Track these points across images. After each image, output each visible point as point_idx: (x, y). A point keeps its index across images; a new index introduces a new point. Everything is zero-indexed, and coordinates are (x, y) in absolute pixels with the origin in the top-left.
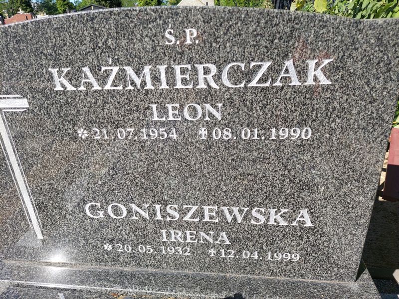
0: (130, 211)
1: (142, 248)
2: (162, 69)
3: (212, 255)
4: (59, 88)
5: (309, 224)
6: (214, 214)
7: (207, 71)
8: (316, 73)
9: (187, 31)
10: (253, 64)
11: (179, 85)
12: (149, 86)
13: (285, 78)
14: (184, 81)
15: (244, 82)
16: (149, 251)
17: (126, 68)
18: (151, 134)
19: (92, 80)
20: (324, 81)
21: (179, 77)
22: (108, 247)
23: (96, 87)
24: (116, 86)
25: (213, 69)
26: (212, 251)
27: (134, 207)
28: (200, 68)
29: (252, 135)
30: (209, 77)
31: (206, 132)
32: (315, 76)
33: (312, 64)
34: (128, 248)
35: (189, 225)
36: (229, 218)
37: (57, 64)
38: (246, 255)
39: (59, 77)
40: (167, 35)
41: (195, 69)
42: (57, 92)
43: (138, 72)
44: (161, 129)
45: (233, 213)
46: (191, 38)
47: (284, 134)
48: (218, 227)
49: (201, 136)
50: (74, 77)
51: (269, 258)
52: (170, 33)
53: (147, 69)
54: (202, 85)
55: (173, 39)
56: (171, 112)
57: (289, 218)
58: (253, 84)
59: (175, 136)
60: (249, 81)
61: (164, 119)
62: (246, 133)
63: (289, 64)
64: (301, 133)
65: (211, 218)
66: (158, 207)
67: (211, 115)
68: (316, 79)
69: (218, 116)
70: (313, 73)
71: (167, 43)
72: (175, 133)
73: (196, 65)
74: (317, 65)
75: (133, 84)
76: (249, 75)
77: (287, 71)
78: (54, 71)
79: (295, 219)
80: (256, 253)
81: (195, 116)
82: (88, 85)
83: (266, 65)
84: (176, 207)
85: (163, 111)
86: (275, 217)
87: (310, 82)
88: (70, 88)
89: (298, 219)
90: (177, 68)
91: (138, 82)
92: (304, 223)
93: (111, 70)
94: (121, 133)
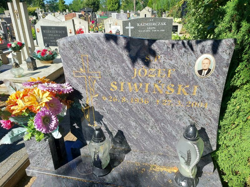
10: (158, 23)
28: (153, 23)
29: (158, 31)
42: (137, 26)
44: (148, 30)
58: (158, 25)
59: (150, 31)
67: (154, 28)
78: (138, 24)
82: (141, 25)
85: (149, 28)
88: (139, 26)
94: (144, 31)
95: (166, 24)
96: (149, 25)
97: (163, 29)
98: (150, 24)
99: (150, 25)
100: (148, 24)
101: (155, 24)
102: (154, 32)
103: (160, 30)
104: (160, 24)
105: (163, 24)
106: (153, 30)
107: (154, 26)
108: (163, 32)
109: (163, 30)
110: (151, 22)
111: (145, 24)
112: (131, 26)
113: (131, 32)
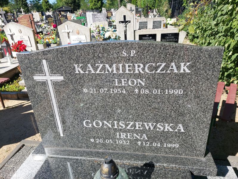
0: (103, 124)
1: (108, 141)
2: (121, 65)
3: (139, 145)
4: (77, 72)
5: (182, 131)
6: (140, 126)
7: (139, 66)
8: (184, 68)
9: (132, 51)
10: (158, 64)
11: (127, 72)
12: (115, 72)
13: (172, 70)
14: (129, 70)
15: (154, 71)
16: (111, 142)
17: (106, 65)
18: (114, 91)
19: (91, 69)
20: (188, 71)
21: (127, 68)
22: (92, 140)
23: (93, 72)
24: (101, 72)
25: (142, 66)
26: (139, 143)
27: (105, 122)
28: (136, 65)
29: (158, 92)
30: (140, 69)
31: (138, 91)
32: (184, 69)
33: (182, 64)
34: (101, 141)
35: (129, 131)
36: (147, 128)
37: (78, 63)
38: (155, 144)
39: (78, 68)
40: (123, 53)
41: (134, 66)
42: (76, 74)
43: (110, 67)
44: (119, 89)
45: (149, 126)
46: (133, 54)
47: (171, 92)
48: (142, 132)
49: (136, 92)
50: (84, 68)
51: (165, 146)
52: (125, 52)
53: (114, 65)
54: (137, 72)
55: (126, 54)
56: (123, 82)
57: (174, 128)
58: (158, 71)
59: (124, 92)
60: (157, 70)
61: (120, 85)
62: (155, 92)
63: (173, 64)
64: (178, 92)
65: (139, 127)
66: (116, 122)
67: (140, 84)
68: (184, 70)
69: (143, 84)
70: (183, 68)
71: (123, 56)
72: (124, 91)
73: (135, 64)
74: (185, 65)
75: (108, 71)
76: (156, 68)
77: (172, 67)
78: (76, 66)
79: (177, 128)
80: (159, 144)
81: (133, 84)
82: (90, 71)
83: (163, 65)
84: (124, 122)
85: (120, 82)
86: (168, 128)
87: (182, 71)
88: (82, 72)
89: (178, 128)
90: (127, 65)
91: (110, 70)
92: (180, 130)
93: (100, 65)
94: (102, 91)
95: (189, 67)
96: (121, 72)
97: (178, 88)
98: (124, 66)
99: (124, 70)
100: (118, 69)
101: (143, 69)
102: (139, 96)
103: (163, 89)
104: (167, 67)
105: (178, 68)
106: (137, 91)
107: (139, 76)
108: (178, 97)
109: (180, 92)
110: (128, 59)
111: (104, 68)
112: (53, 71)
113: (58, 92)
